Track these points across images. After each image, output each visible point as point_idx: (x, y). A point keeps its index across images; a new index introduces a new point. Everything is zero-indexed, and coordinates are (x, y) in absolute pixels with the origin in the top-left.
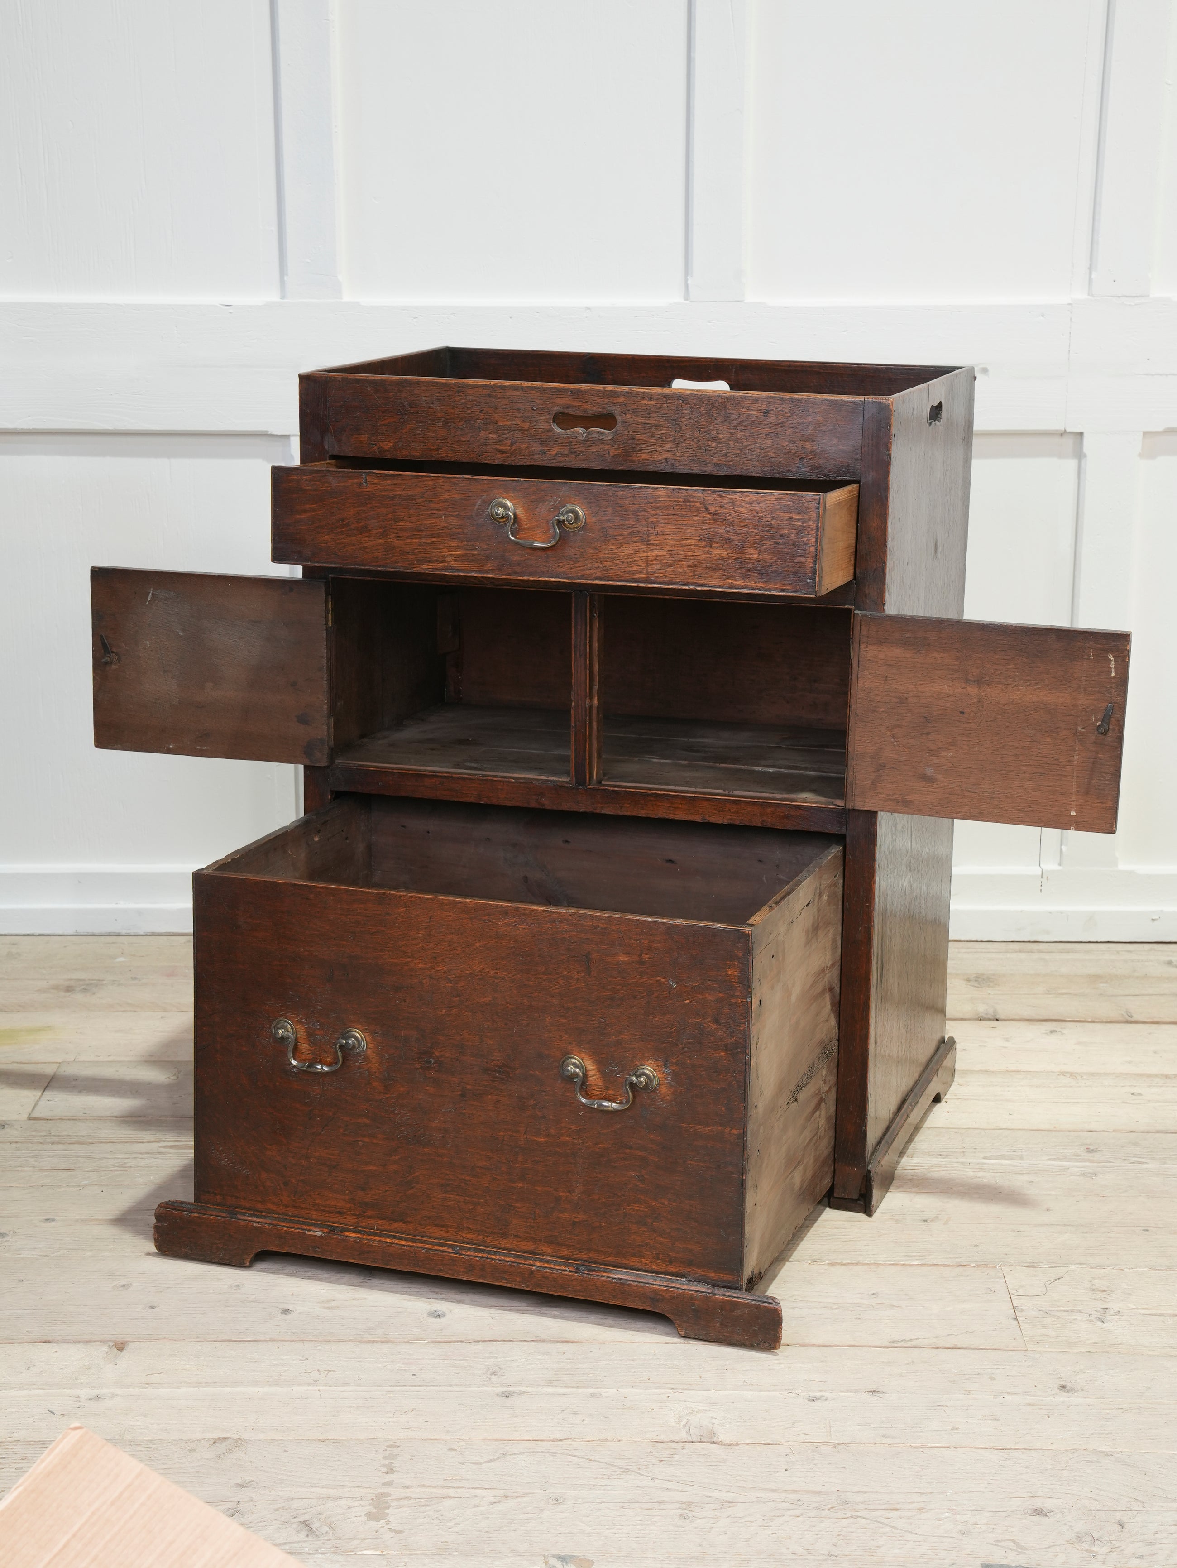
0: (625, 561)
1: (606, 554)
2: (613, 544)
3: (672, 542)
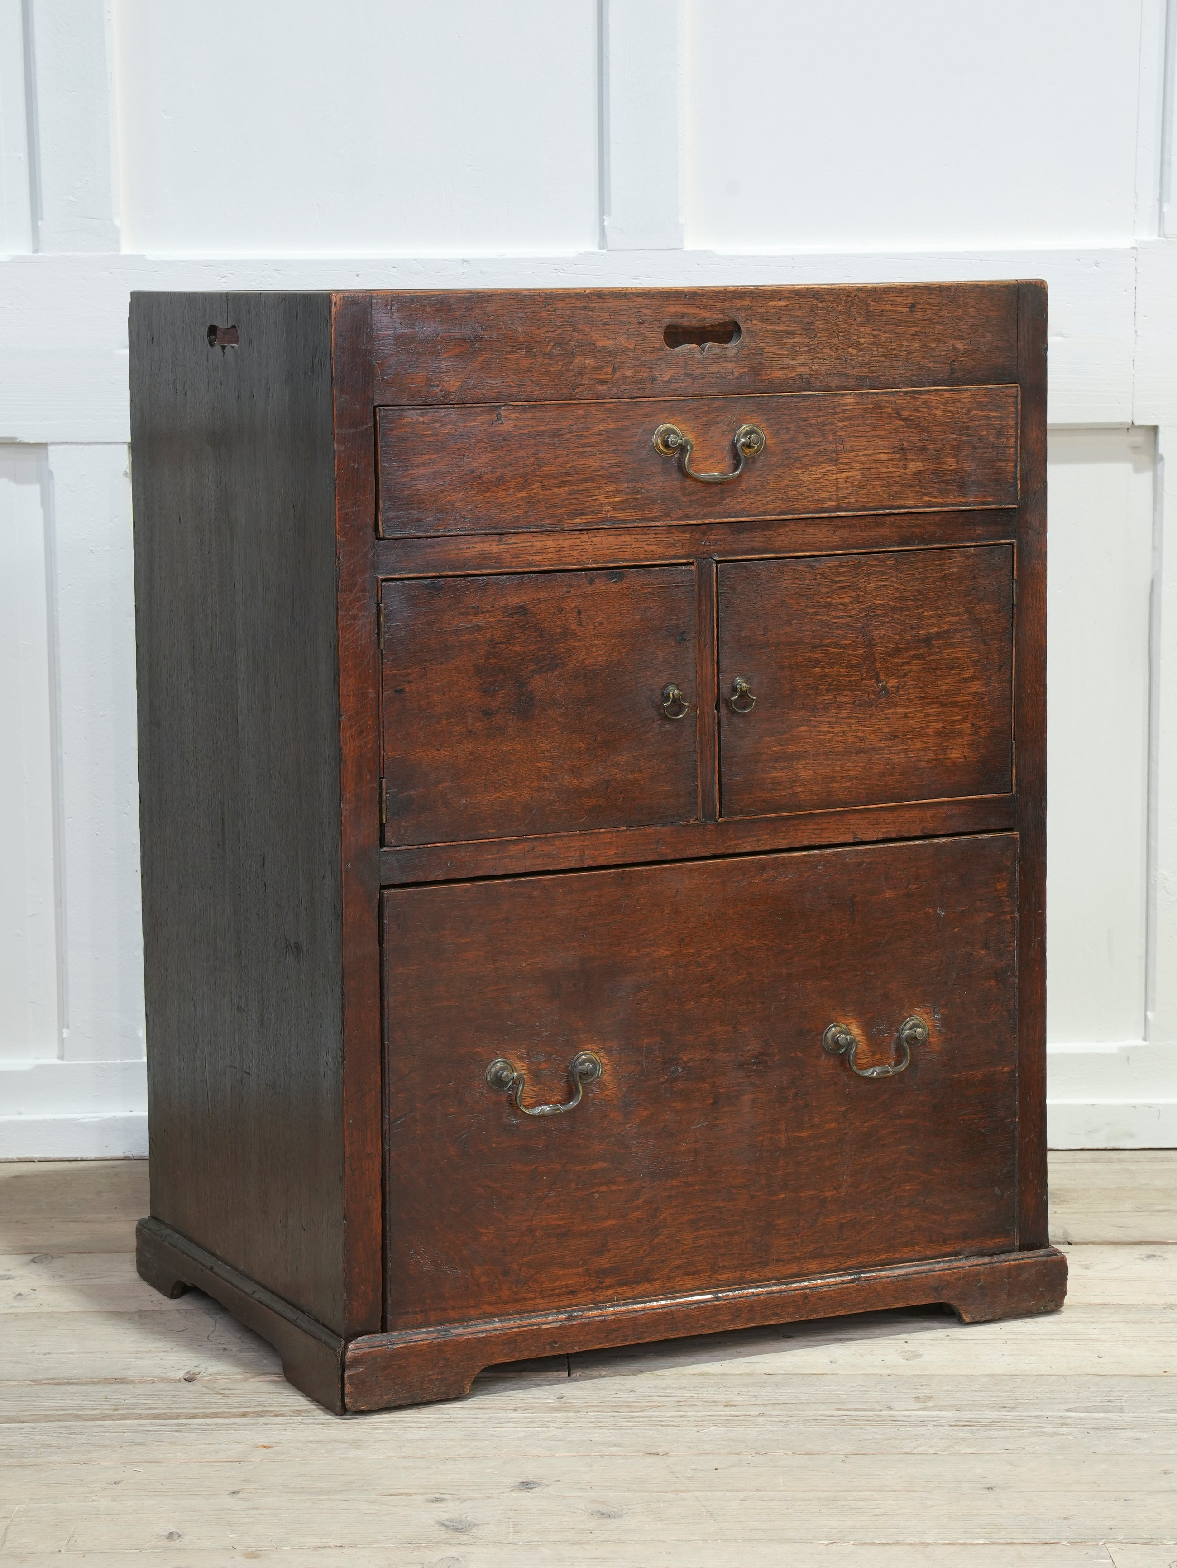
0: (813, 488)
1: (791, 481)
2: (798, 468)
3: (863, 459)
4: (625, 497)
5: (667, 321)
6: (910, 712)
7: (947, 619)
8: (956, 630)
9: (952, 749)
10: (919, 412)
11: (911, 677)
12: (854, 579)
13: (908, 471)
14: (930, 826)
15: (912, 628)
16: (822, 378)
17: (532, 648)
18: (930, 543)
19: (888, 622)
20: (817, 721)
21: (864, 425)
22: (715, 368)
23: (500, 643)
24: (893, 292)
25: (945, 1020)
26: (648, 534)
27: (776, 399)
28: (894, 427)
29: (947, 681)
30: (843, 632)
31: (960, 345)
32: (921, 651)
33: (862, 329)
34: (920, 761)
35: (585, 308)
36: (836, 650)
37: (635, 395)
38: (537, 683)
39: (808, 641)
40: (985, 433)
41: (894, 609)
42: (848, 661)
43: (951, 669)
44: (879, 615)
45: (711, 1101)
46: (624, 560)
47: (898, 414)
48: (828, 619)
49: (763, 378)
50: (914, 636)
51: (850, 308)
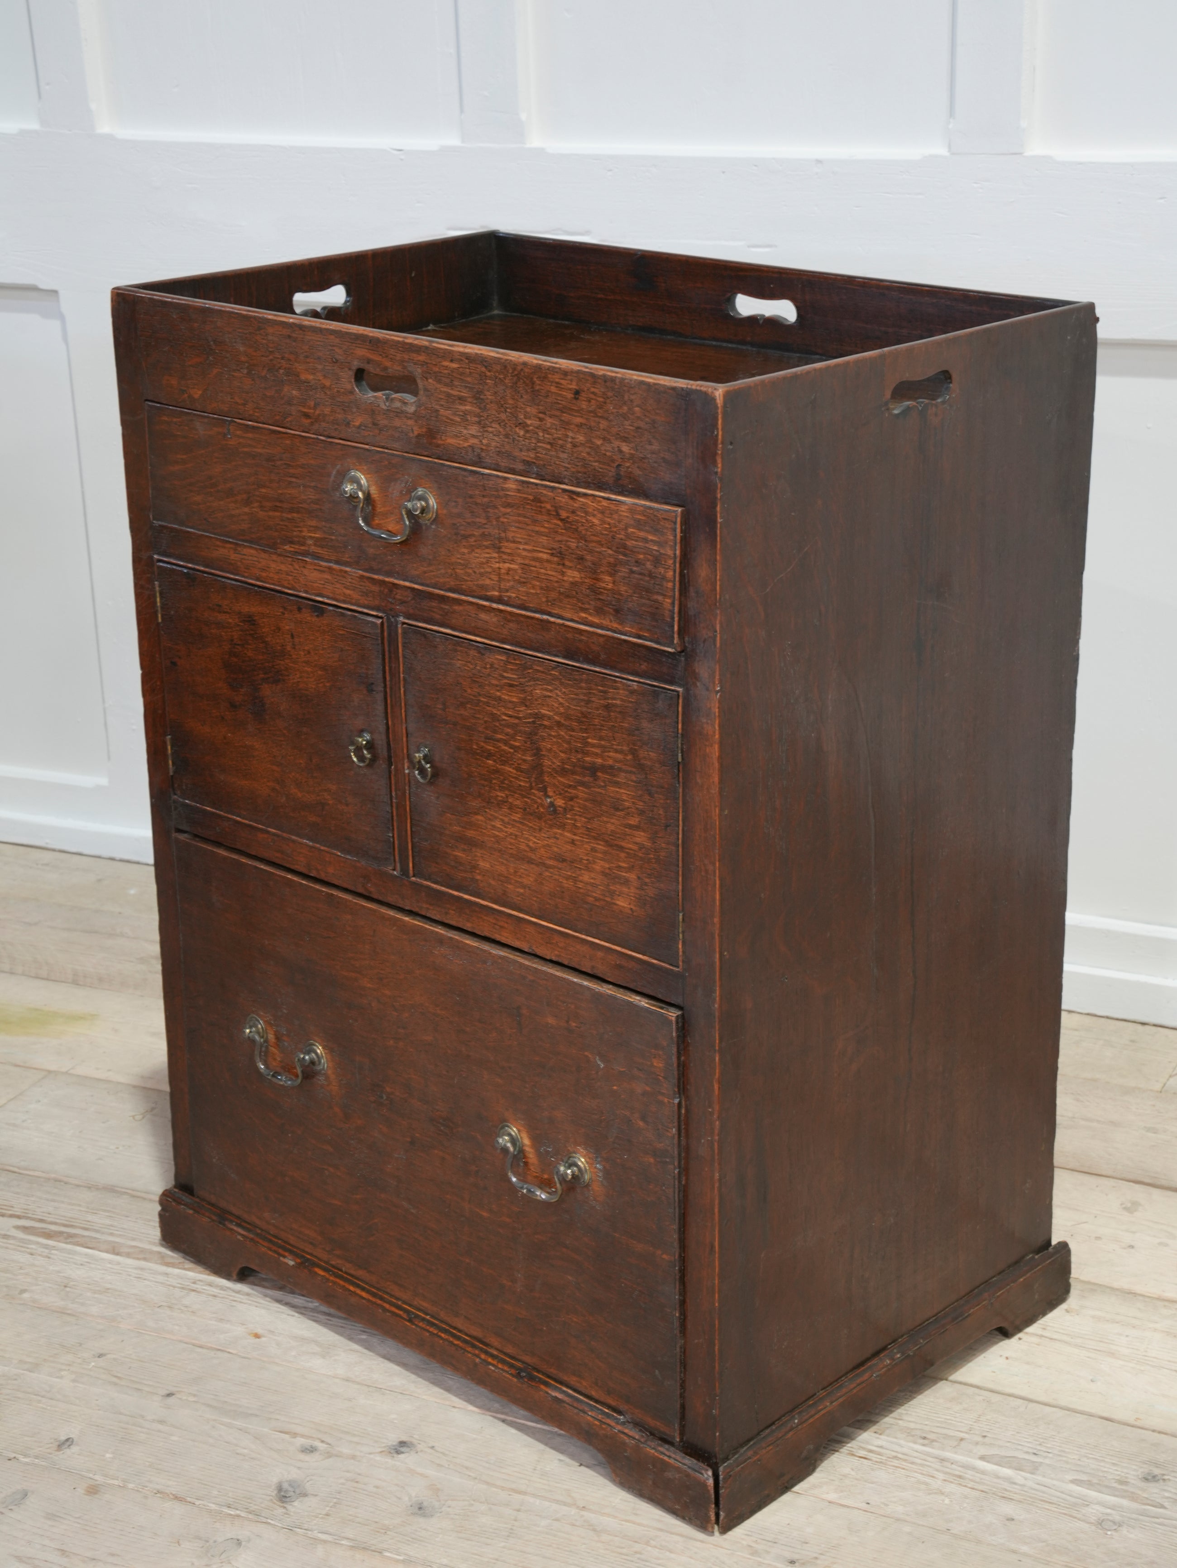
0: (477, 571)
1: (458, 558)
2: (465, 547)
3: (525, 553)
4: (322, 536)
5: (356, 364)
6: (578, 840)
7: (611, 754)
8: (620, 770)
9: (619, 895)
10: (577, 516)
11: (577, 803)
12: (521, 680)
13: (565, 578)
14: (600, 970)
15: (577, 751)
16: (491, 455)
17: (261, 657)
18: (594, 664)
19: (554, 737)
20: (492, 815)
21: (525, 517)
22: (397, 422)
23: (238, 645)
24: (557, 372)
25: (607, 1173)
26: (344, 577)
27: (445, 468)
28: (553, 526)
29: (612, 821)
30: (512, 732)
31: (625, 448)
32: (587, 779)
33: (528, 409)
34: (588, 896)
35: (289, 337)
36: (506, 748)
37: (333, 434)
38: (267, 691)
39: (480, 729)
40: (641, 556)
41: (559, 724)
42: (518, 764)
43: (617, 809)
44: (545, 727)
45: (409, 1139)
46: (328, 598)
47: (558, 514)
48: (498, 713)
49: (440, 442)
50: (578, 760)
51: (516, 383)
